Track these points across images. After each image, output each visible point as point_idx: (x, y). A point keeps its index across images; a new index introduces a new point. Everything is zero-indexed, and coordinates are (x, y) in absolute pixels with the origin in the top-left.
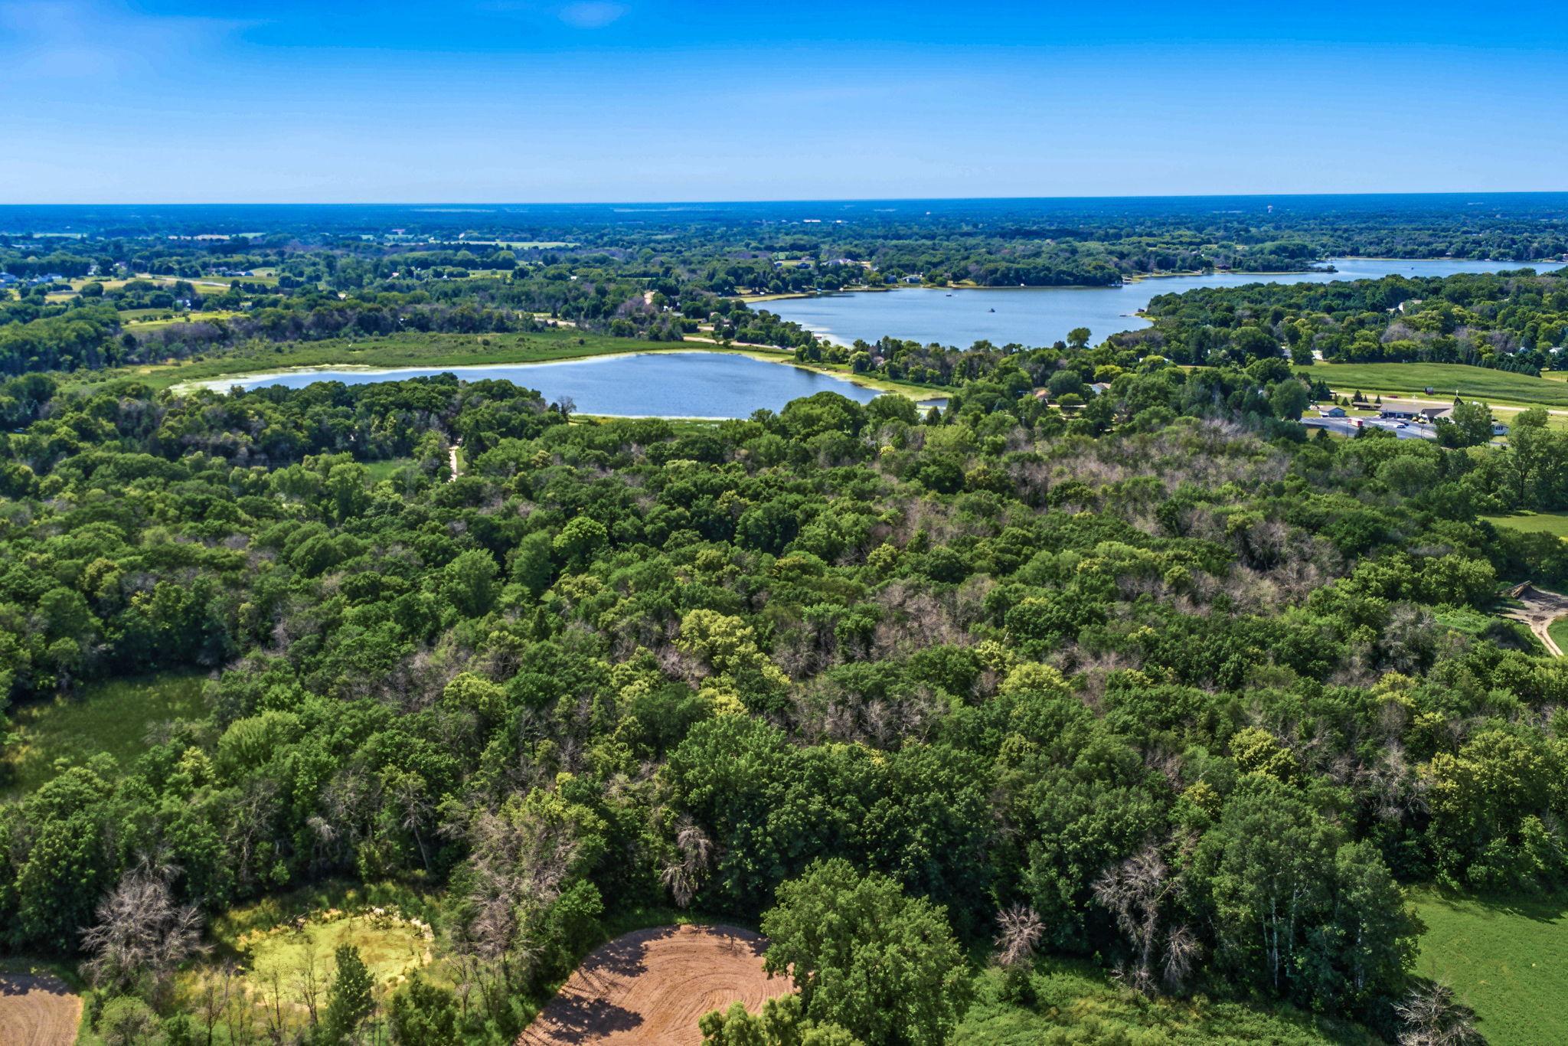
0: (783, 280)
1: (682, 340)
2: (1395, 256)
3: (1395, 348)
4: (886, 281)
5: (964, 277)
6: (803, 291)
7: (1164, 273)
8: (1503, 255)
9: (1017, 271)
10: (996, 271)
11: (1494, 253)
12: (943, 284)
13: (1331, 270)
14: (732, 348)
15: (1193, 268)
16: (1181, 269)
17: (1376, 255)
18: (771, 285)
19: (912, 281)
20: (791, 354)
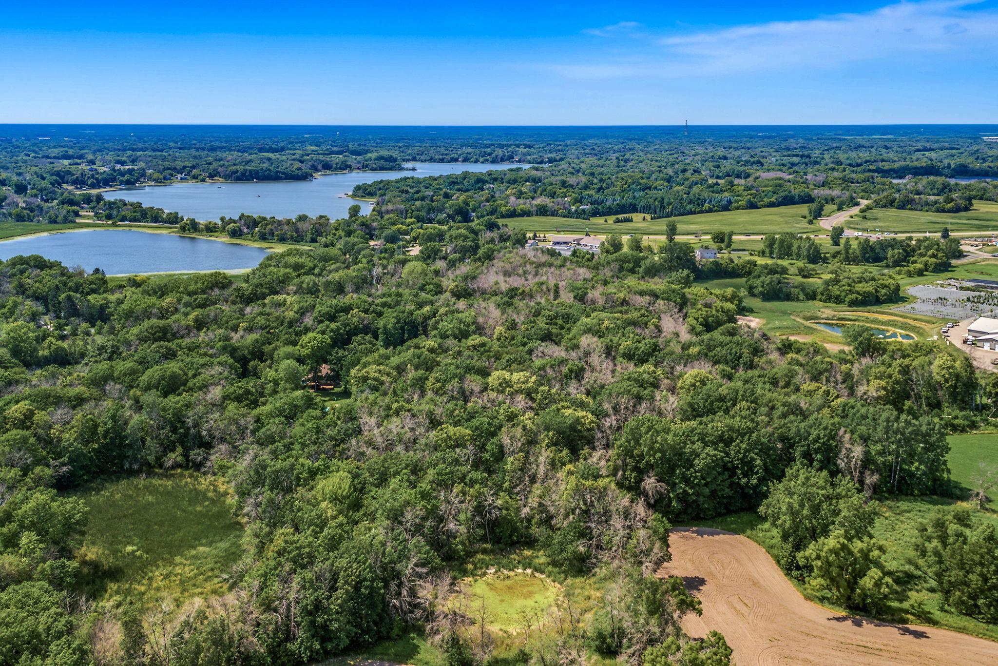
0: (97, 179)
1: (75, 222)
2: (434, 161)
3: (521, 210)
4: (165, 178)
5: (215, 176)
6: (111, 186)
7: (328, 172)
8: (487, 160)
9: (250, 171)
10: (237, 171)
11: (481, 159)
12: (203, 181)
13: (414, 169)
14: (119, 226)
15: (342, 169)
16: (336, 169)
17: (425, 161)
18: (89, 182)
19: (181, 179)
20: (176, 228)
